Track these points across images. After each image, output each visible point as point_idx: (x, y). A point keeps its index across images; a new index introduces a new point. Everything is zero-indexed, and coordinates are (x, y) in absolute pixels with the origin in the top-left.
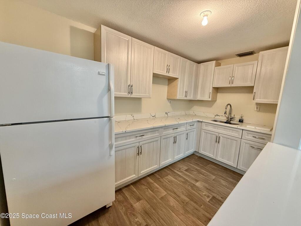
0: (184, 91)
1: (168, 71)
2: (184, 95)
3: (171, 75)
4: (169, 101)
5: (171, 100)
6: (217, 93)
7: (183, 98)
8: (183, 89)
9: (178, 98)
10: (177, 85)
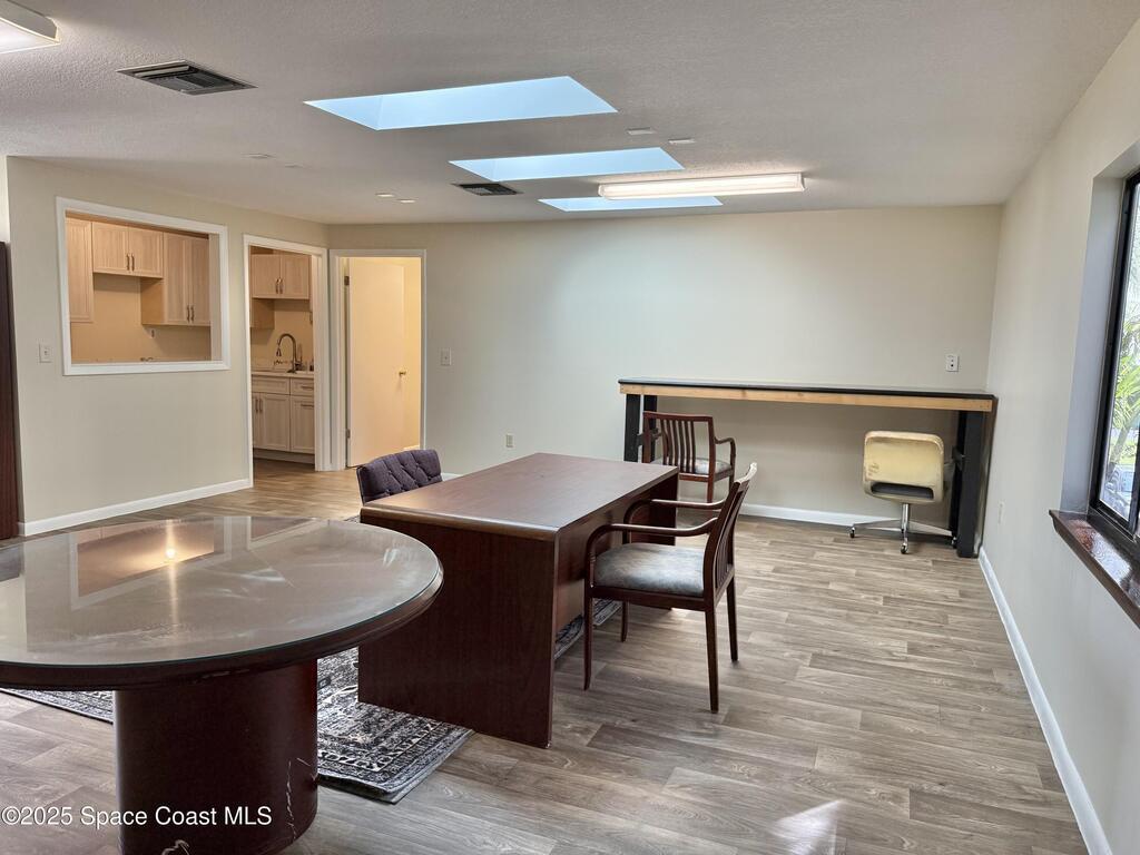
0: (185, 306)
1: (131, 265)
2: (185, 316)
3: (139, 272)
4: (151, 330)
5: (153, 327)
6: (273, 309)
7: (184, 321)
8: (180, 301)
9: (166, 323)
10: (161, 293)
